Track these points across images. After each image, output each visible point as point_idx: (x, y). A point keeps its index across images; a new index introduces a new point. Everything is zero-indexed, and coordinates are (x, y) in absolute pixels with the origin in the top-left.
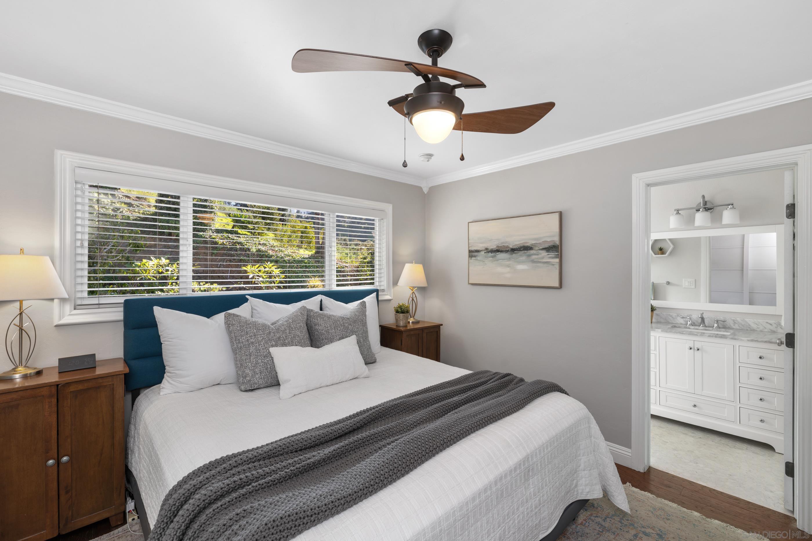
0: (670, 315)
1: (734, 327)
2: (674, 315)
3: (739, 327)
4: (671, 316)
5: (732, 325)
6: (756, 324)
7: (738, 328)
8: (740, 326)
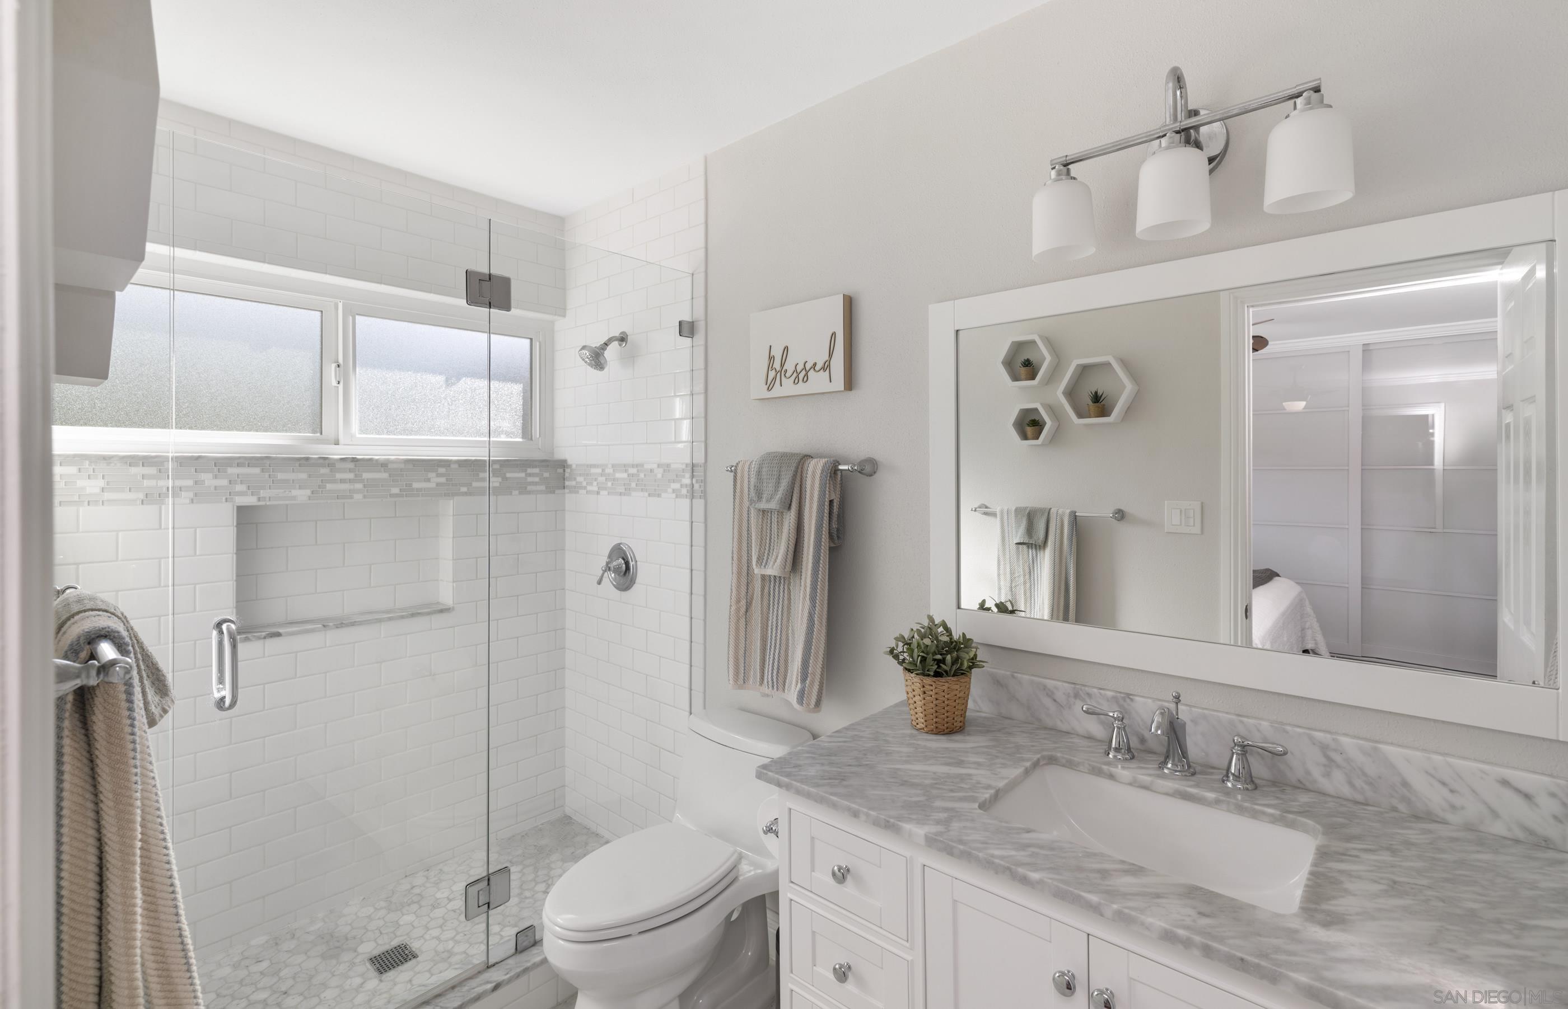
0: (1045, 687)
1: (1325, 784)
2: (1062, 689)
3: (1351, 784)
4: (1050, 694)
5: (1317, 773)
6: (1444, 784)
7: (1346, 791)
8: (1359, 783)
